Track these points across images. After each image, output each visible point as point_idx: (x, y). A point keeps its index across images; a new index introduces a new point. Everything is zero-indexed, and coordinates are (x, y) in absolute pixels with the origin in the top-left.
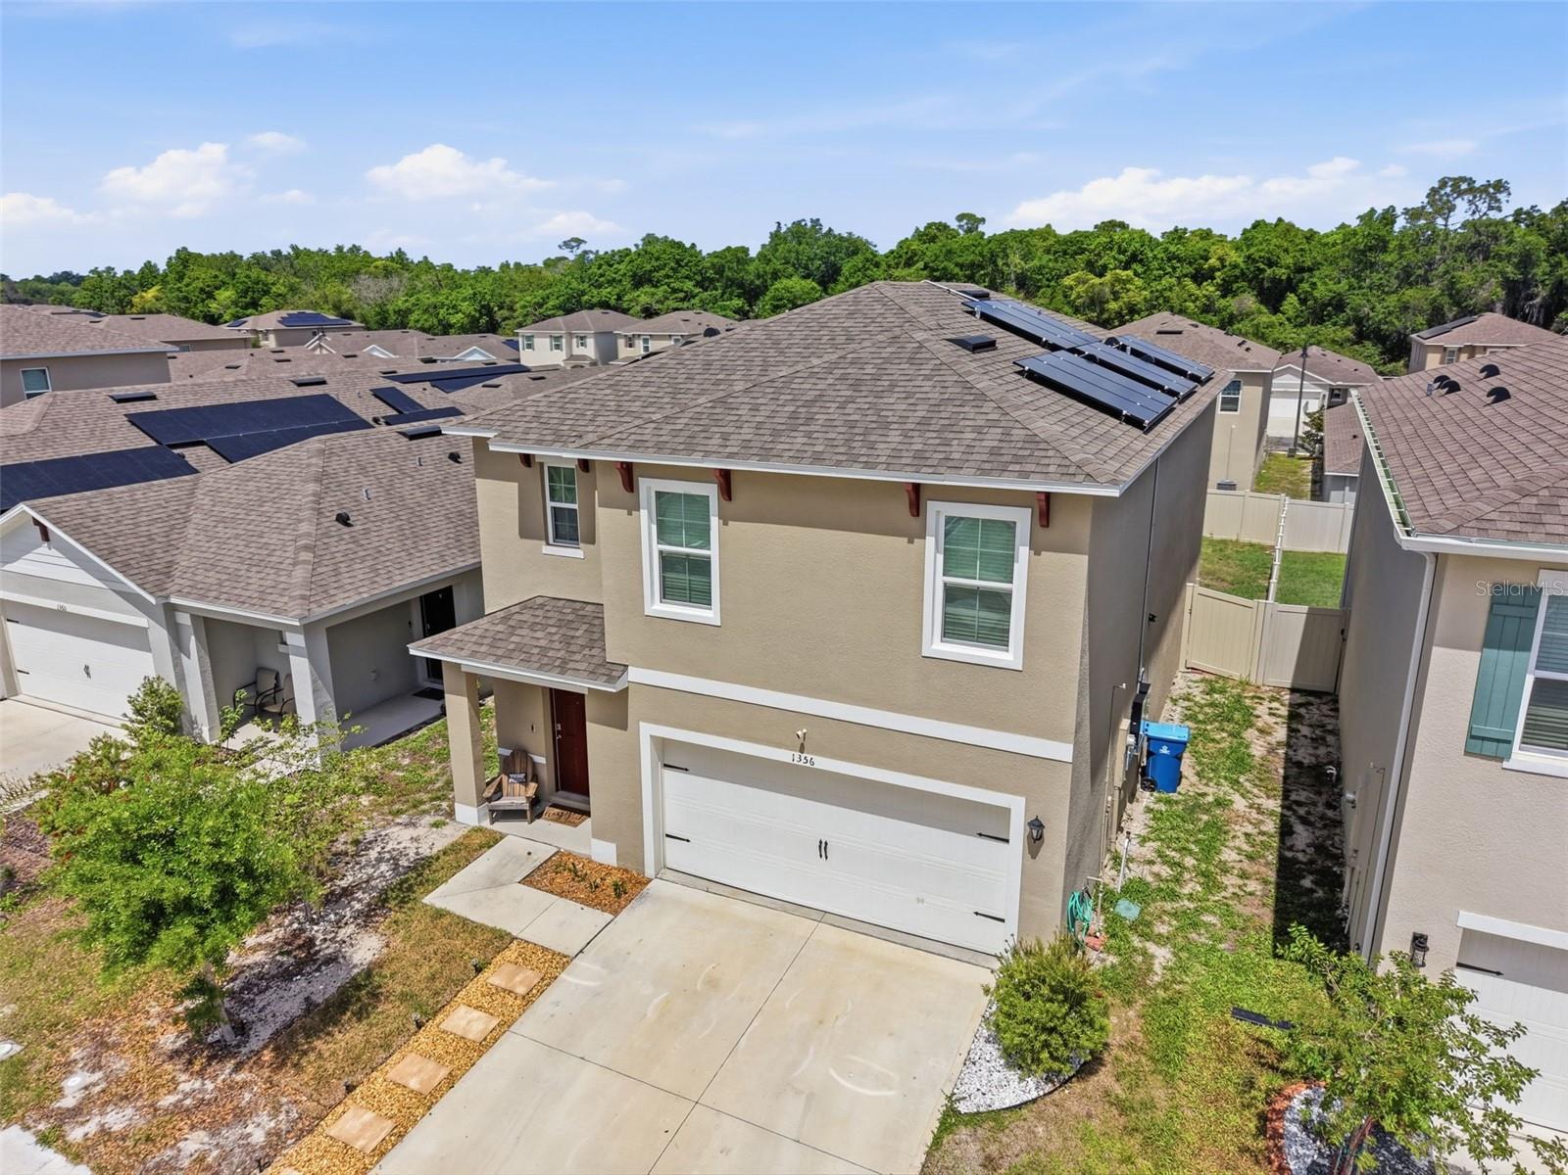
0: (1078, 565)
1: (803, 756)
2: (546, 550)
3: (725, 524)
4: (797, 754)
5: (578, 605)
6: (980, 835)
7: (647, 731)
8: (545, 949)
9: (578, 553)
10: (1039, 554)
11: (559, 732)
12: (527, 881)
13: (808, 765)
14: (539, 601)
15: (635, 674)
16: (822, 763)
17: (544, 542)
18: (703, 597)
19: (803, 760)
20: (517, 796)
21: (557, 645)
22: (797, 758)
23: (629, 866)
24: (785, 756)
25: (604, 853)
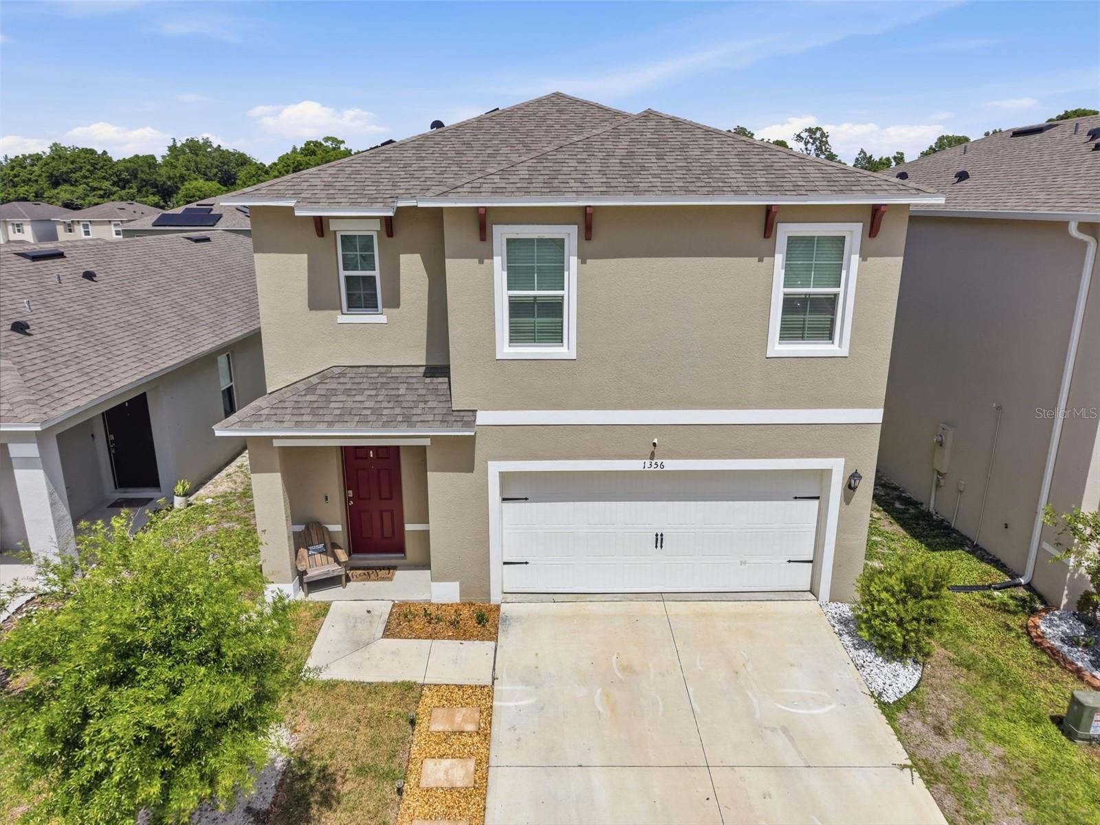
0: (893, 266)
1: (654, 462)
2: (342, 319)
3: (584, 262)
4: (648, 462)
5: (383, 370)
6: (796, 498)
7: (495, 468)
8: (460, 687)
9: (382, 319)
10: (866, 260)
11: (350, 499)
12: (388, 633)
13: (659, 469)
14: (337, 370)
15: (483, 418)
16: (671, 465)
17: (340, 311)
18: (556, 335)
19: (654, 466)
20: (321, 567)
21: (385, 404)
22: (648, 465)
23: (473, 599)
24: (636, 465)
25: (446, 593)
